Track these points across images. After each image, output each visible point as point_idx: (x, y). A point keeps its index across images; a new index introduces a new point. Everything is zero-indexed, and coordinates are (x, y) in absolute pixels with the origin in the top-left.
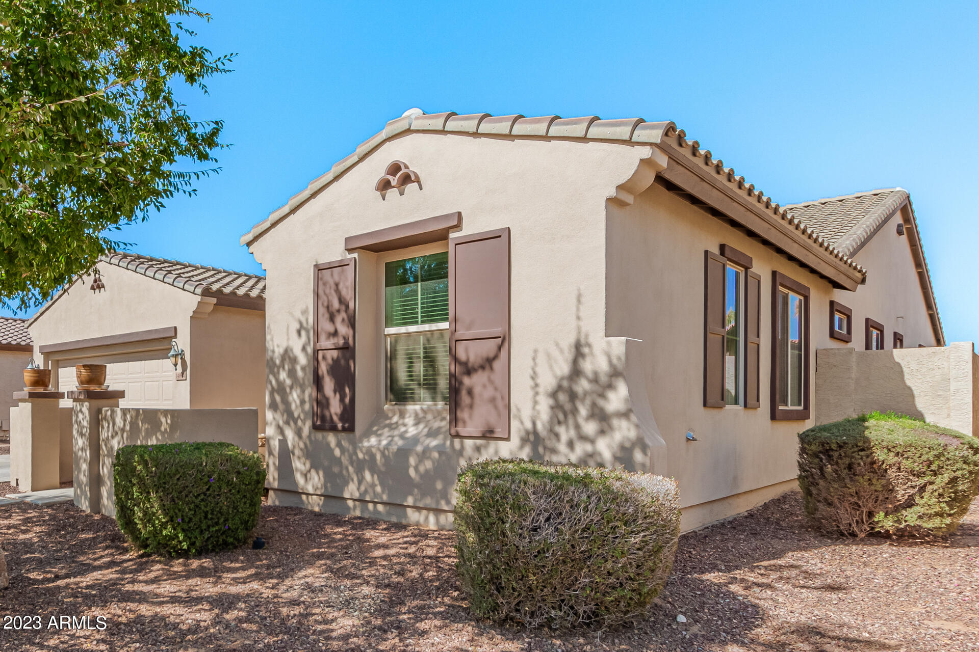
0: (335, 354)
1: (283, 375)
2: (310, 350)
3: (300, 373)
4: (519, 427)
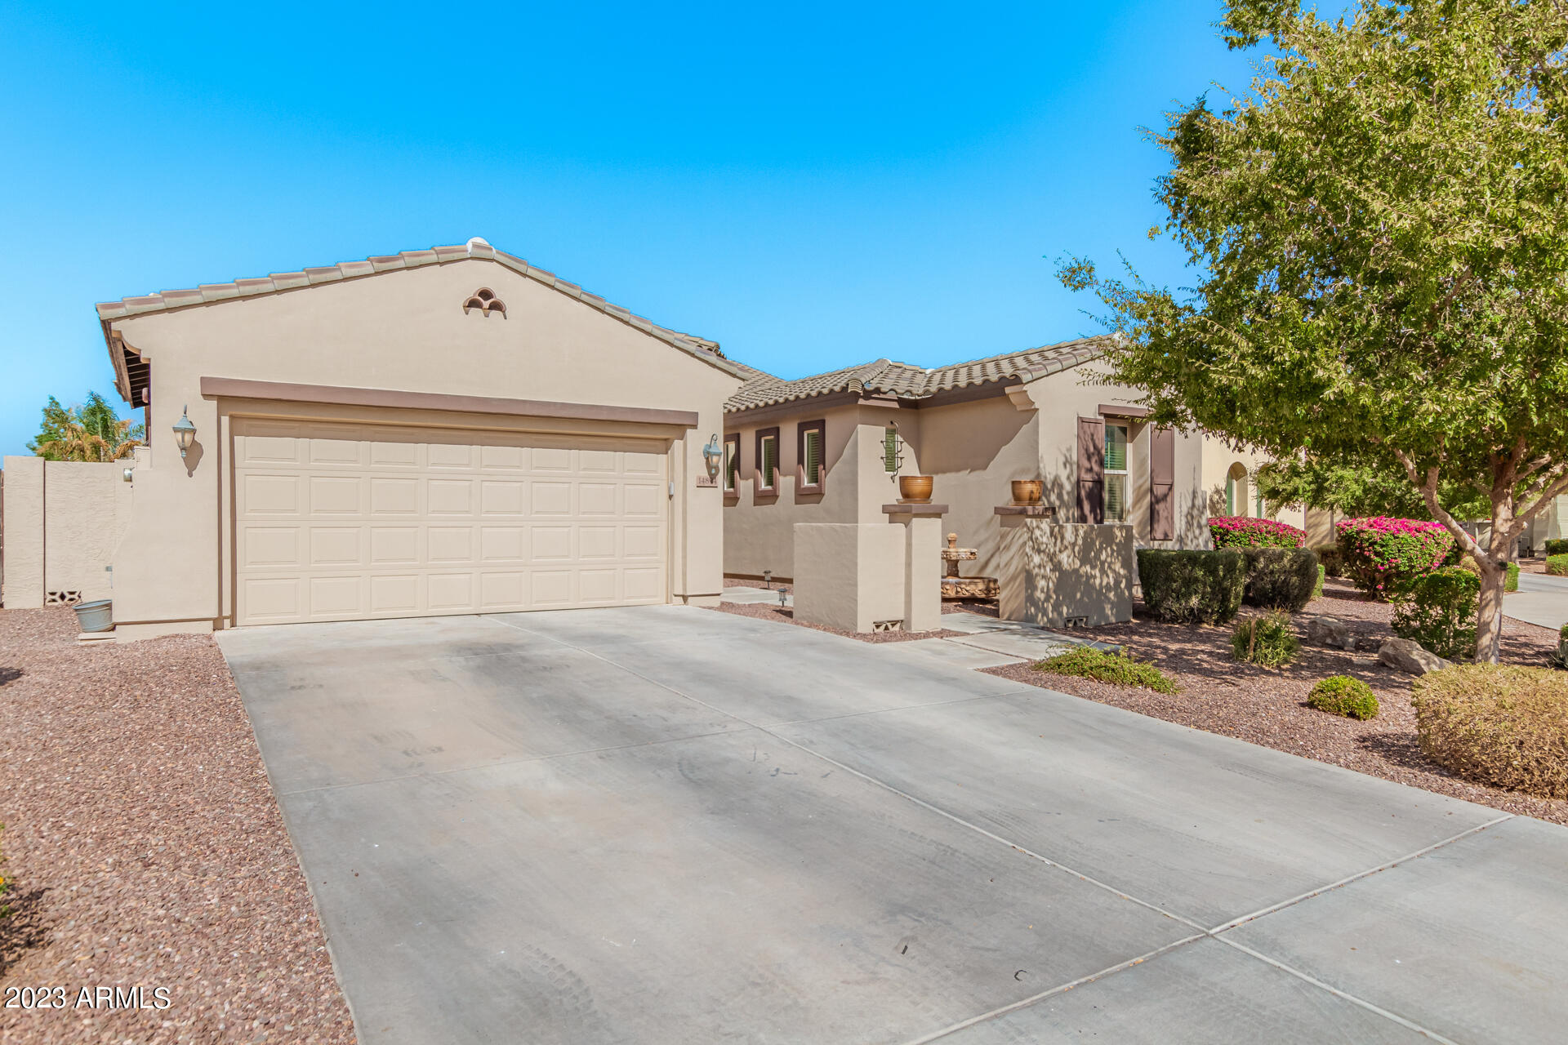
0: (1090, 484)
1: (1053, 497)
2: (1074, 479)
3: (1066, 497)
4: (1176, 533)
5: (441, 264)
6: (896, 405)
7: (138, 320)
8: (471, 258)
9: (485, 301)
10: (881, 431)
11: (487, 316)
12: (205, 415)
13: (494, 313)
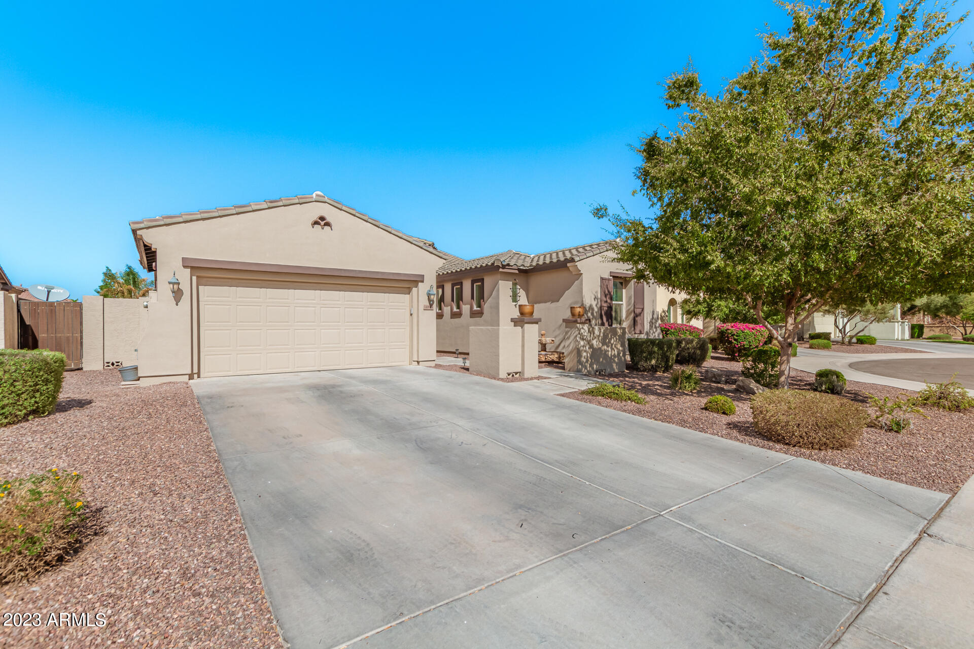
0: (606, 308)
1: (589, 314)
2: (599, 305)
3: (595, 314)
4: (645, 330)
5: (301, 204)
6: (517, 272)
7: (150, 229)
8: (315, 201)
9: (322, 222)
10: (510, 284)
11: (323, 229)
12: (184, 276)
13: (326, 227)
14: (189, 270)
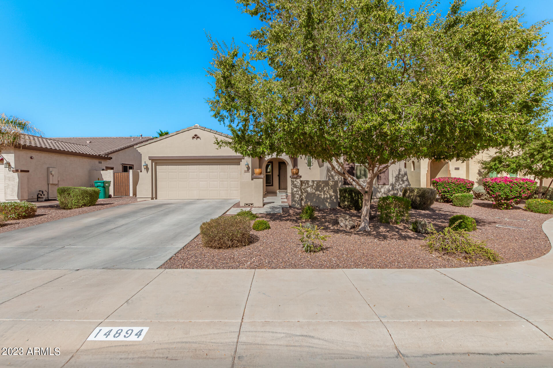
0: (349, 169)
4: (390, 183)
5: (188, 131)
7: (140, 147)
8: (194, 129)
9: (196, 137)
12: (149, 163)
13: (198, 139)
14: (151, 161)
